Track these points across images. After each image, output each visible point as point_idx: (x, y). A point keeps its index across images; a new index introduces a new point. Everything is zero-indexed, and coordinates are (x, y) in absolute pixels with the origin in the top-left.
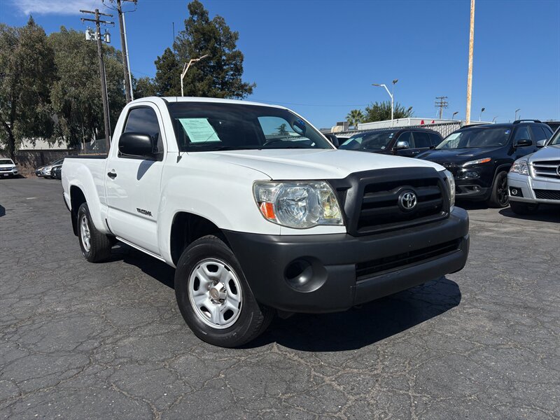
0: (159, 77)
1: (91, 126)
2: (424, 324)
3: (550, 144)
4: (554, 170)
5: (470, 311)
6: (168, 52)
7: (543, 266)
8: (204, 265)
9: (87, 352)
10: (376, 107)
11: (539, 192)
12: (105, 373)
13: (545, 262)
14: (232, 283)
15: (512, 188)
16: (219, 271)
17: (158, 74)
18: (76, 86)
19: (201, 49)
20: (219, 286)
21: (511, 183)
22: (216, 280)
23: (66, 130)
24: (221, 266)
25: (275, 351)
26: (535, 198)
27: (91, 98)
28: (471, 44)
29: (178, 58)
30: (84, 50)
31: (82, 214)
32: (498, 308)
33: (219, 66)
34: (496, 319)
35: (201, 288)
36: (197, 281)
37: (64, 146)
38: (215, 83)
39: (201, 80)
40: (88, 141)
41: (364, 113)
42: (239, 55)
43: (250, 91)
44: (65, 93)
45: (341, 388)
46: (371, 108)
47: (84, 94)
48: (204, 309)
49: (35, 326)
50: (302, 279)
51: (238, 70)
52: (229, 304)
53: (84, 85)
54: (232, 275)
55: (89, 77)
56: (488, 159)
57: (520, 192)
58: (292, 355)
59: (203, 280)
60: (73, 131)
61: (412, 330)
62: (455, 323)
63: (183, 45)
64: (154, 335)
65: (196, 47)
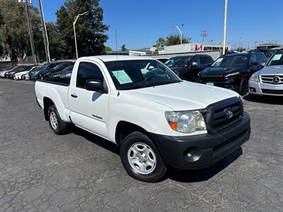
0: (59, 22)
1: (23, 48)
2: (231, 165)
3: (267, 65)
4: (271, 80)
5: (248, 157)
6: (62, 7)
7: (273, 130)
8: (136, 146)
9: (84, 188)
10: (172, 37)
11: (264, 91)
12: (99, 199)
13: (272, 128)
14: (150, 154)
15: (251, 88)
16: (144, 149)
17: (58, 20)
18: (14, 27)
19: (80, 6)
20: (144, 155)
21: (250, 85)
22: (142, 153)
23: (10, 51)
24: (145, 146)
25: (170, 183)
26: (262, 93)
27: (23, 33)
28: (226, 11)
29: (67, 11)
30: (17, 7)
31: (51, 111)
32: (260, 155)
33: (90, 15)
34: (261, 161)
35: (134, 156)
36: (132, 153)
37: (9, 59)
38: (88, 25)
39: (81, 23)
40: (22, 57)
41: (166, 40)
42: (100, 10)
43: (107, 29)
44: (8, 32)
45: (208, 201)
46: (169, 37)
47: (19, 32)
48: (135, 165)
49: (50, 175)
50: (189, 155)
51: (101, 18)
52: (149, 164)
53: (18, 26)
54: (151, 151)
55: (21, 22)
56: (238, 73)
57: (255, 90)
58: (179, 184)
59: (135, 152)
60: (13, 51)
61: (227, 169)
62: (244, 164)
63: (70, 3)
64: (111, 177)
65: (77, 5)
